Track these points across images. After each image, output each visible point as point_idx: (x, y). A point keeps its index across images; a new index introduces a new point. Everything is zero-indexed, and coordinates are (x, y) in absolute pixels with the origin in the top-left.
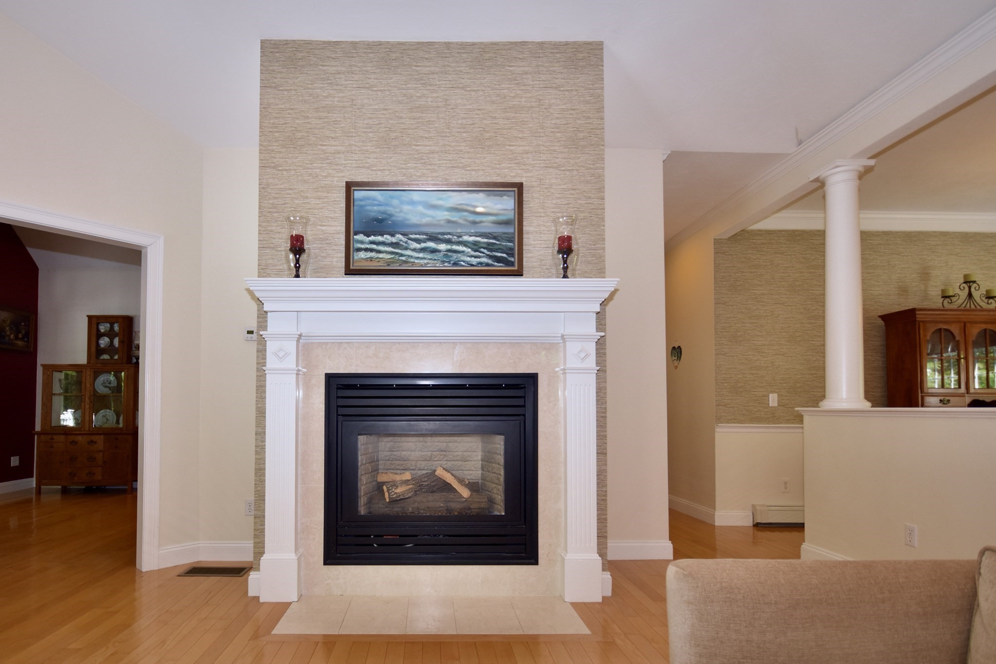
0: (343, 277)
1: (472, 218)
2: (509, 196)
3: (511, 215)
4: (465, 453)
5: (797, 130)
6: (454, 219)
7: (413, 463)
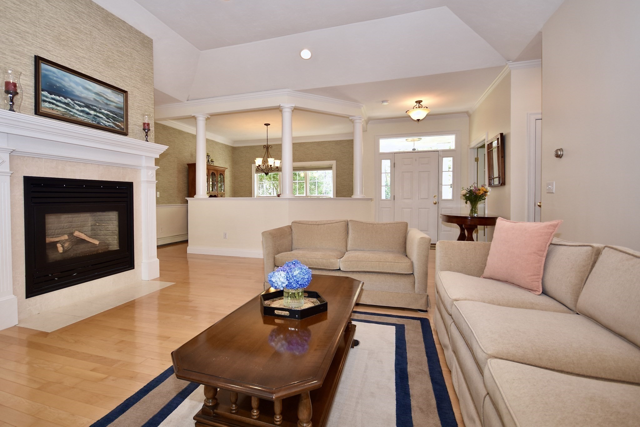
0: (33, 116)
1: (106, 101)
2: (121, 96)
3: (122, 105)
4: (82, 223)
5: (189, 96)
6: (98, 99)
7: (54, 231)
